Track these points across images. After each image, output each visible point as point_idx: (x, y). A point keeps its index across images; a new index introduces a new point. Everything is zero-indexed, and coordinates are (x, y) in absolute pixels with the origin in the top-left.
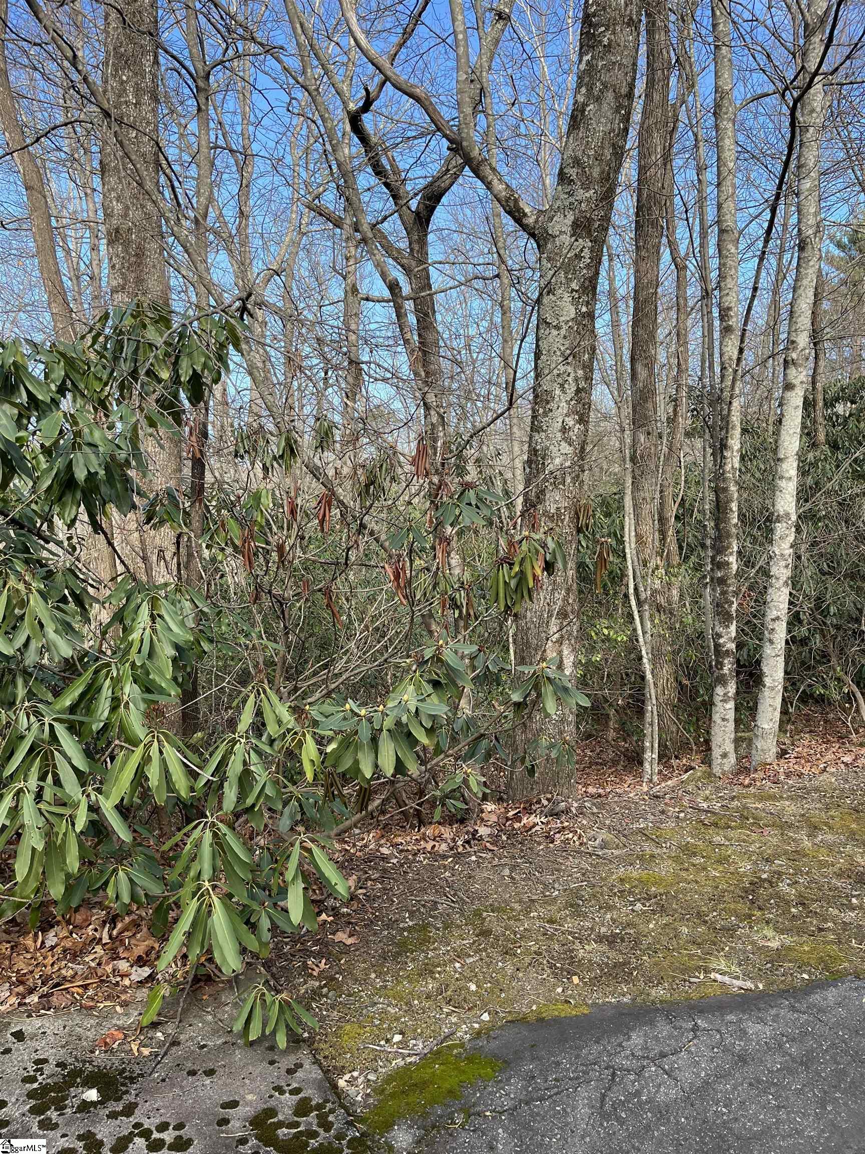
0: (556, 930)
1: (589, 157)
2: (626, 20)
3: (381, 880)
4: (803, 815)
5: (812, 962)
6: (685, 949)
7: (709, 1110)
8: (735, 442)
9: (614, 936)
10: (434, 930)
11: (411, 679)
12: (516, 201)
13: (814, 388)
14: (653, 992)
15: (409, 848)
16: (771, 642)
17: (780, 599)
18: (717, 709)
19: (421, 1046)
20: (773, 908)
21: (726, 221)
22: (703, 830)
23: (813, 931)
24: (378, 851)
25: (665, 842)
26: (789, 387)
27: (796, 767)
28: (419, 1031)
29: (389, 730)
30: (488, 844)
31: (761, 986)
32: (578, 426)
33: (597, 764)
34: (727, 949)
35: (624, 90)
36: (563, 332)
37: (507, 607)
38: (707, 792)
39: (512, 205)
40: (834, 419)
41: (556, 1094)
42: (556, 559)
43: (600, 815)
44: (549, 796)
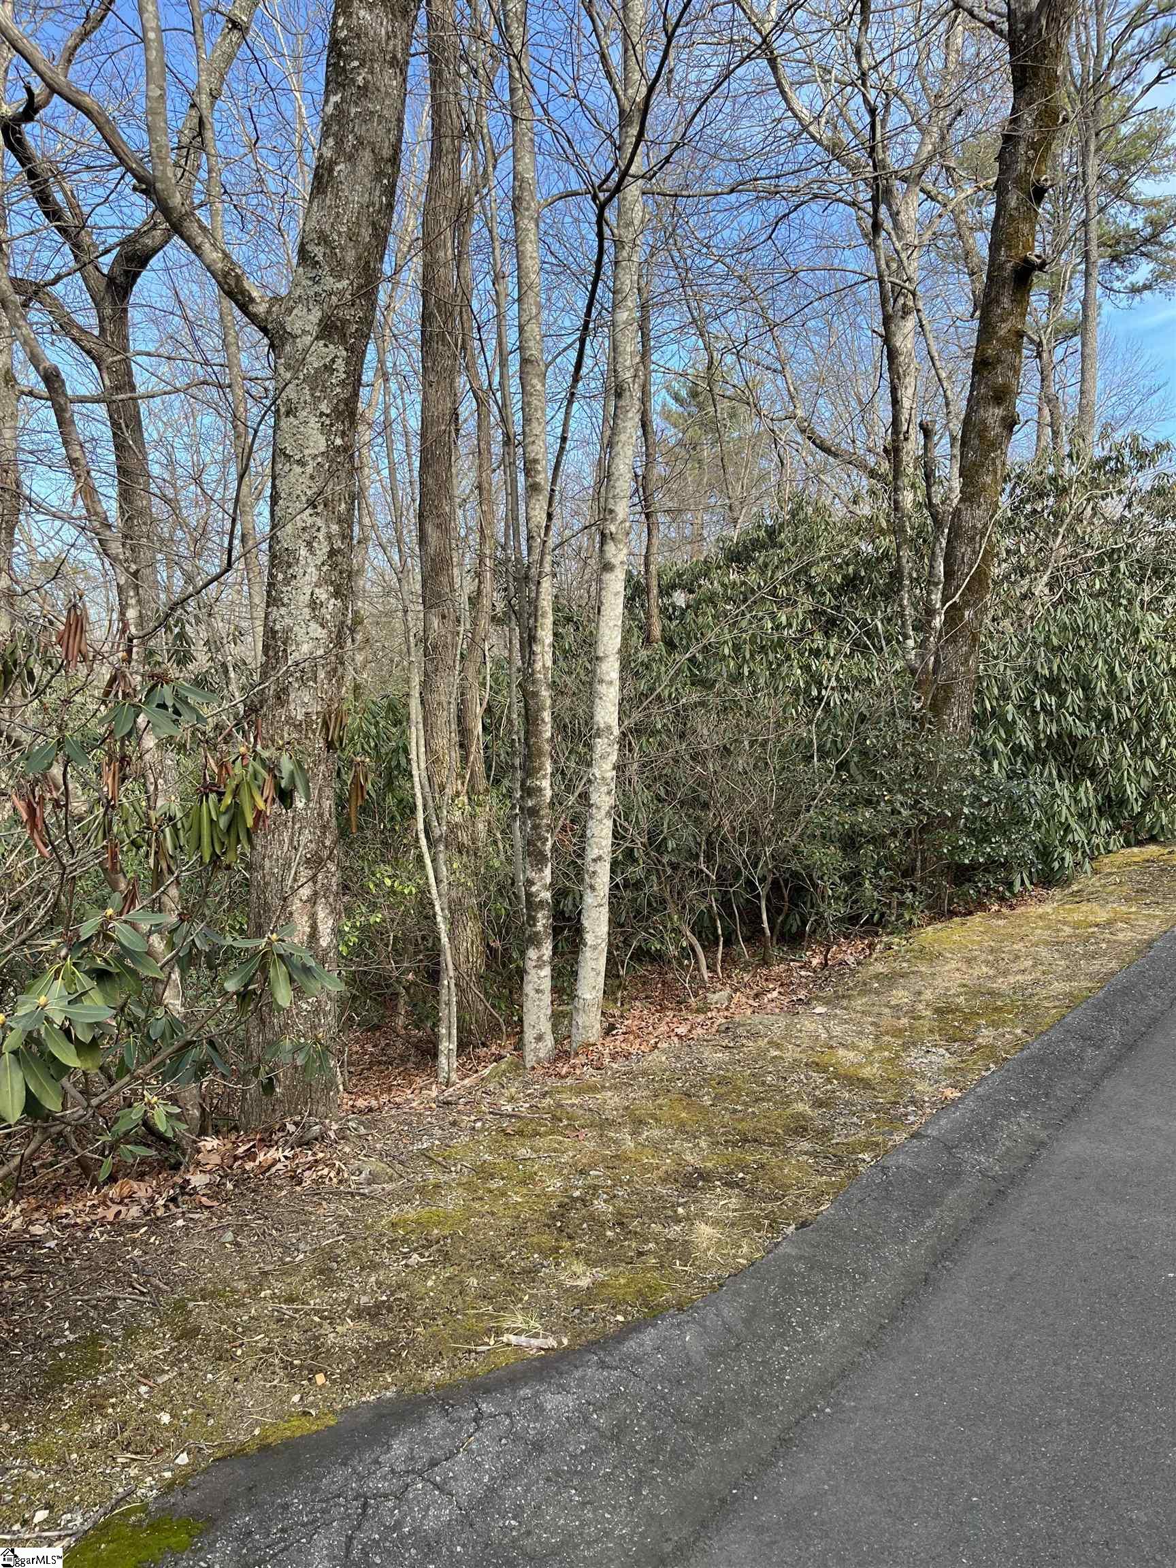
0: (297, 1311)
1: (340, 233)
2: (388, 58)
3: (27, 1276)
4: (627, 1108)
5: (628, 1298)
6: (473, 1308)
7: (494, 1527)
8: (546, 634)
9: (379, 1305)
10: (109, 1343)
11: (58, 972)
12: (238, 277)
13: (647, 571)
14: (427, 1376)
15: (79, 1221)
16: (592, 888)
17: (603, 834)
18: (530, 977)
19: (79, 1520)
20: (585, 1234)
21: (529, 348)
22: (504, 1142)
23: (632, 1257)
24: (26, 1231)
25: (455, 1165)
26: (607, 567)
27: (623, 1045)
28: (77, 1498)
29: (15, 1053)
30: (204, 1199)
31: (565, 1341)
32: (333, 601)
33: (380, 1063)
34: (526, 1298)
35: (386, 153)
36: (309, 469)
37: (215, 858)
38: (513, 1090)
39: (233, 283)
40: (671, 610)
41: (282, 1551)
42: (295, 787)
43: (370, 1138)
44: (298, 1118)
